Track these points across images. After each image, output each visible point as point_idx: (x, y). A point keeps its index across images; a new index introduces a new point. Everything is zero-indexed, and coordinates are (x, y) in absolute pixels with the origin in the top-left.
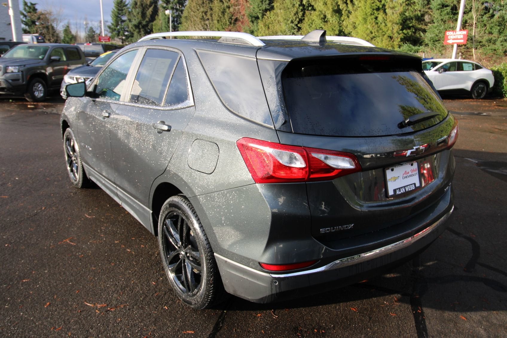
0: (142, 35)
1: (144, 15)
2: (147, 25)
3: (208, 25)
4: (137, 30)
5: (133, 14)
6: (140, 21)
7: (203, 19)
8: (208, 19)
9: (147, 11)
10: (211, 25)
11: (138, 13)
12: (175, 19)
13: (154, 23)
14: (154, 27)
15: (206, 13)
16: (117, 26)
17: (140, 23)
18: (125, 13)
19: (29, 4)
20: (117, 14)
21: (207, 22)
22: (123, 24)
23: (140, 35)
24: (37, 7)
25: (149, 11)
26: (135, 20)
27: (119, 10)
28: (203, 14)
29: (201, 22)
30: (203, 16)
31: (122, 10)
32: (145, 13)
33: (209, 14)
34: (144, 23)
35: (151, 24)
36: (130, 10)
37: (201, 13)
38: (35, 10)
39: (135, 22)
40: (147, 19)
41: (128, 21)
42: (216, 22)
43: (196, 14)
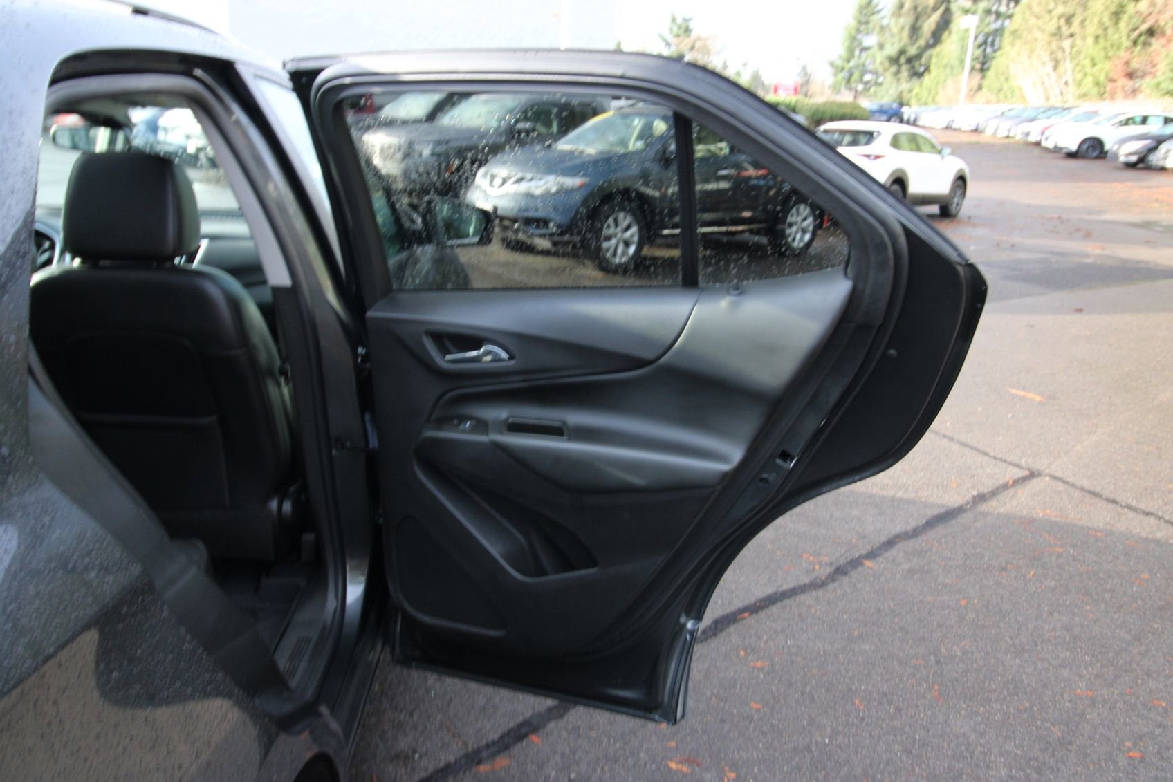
0: (902, 80)
1: (915, 30)
2: (918, 56)
3: (1068, 51)
4: (894, 69)
5: (890, 30)
6: (904, 46)
7: (1057, 34)
8: (1072, 35)
9: (925, 21)
10: (1075, 50)
11: (903, 28)
12: (990, 39)
13: (934, 51)
14: (934, 60)
15: (1069, 20)
16: (848, 61)
17: (902, 52)
18: (874, 29)
19: (679, 21)
20: (853, 32)
21: (1066, 44)
22: (864, 54)
23: (899, 80)
24: (692, 25)
25: (929, 25)
26: (893, 44)
27: (860, 22)
28: (1062, 21)
29: (1050, 43)
30: (1059, 28)
31: (867, 23)
32: (919, 28)
33: (1076, 21)
34: (912, 51)
35: (929, 52)
36: (885, 22)
37: (1055, 20)
38: (687, 31)
39: (891, 50)
40: (922, 42)
41: (876, 48)
42: (1090, 40)
43: (1040, 22)
